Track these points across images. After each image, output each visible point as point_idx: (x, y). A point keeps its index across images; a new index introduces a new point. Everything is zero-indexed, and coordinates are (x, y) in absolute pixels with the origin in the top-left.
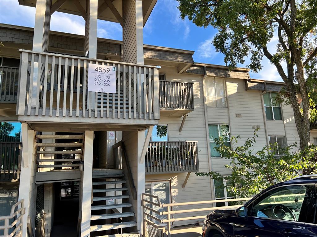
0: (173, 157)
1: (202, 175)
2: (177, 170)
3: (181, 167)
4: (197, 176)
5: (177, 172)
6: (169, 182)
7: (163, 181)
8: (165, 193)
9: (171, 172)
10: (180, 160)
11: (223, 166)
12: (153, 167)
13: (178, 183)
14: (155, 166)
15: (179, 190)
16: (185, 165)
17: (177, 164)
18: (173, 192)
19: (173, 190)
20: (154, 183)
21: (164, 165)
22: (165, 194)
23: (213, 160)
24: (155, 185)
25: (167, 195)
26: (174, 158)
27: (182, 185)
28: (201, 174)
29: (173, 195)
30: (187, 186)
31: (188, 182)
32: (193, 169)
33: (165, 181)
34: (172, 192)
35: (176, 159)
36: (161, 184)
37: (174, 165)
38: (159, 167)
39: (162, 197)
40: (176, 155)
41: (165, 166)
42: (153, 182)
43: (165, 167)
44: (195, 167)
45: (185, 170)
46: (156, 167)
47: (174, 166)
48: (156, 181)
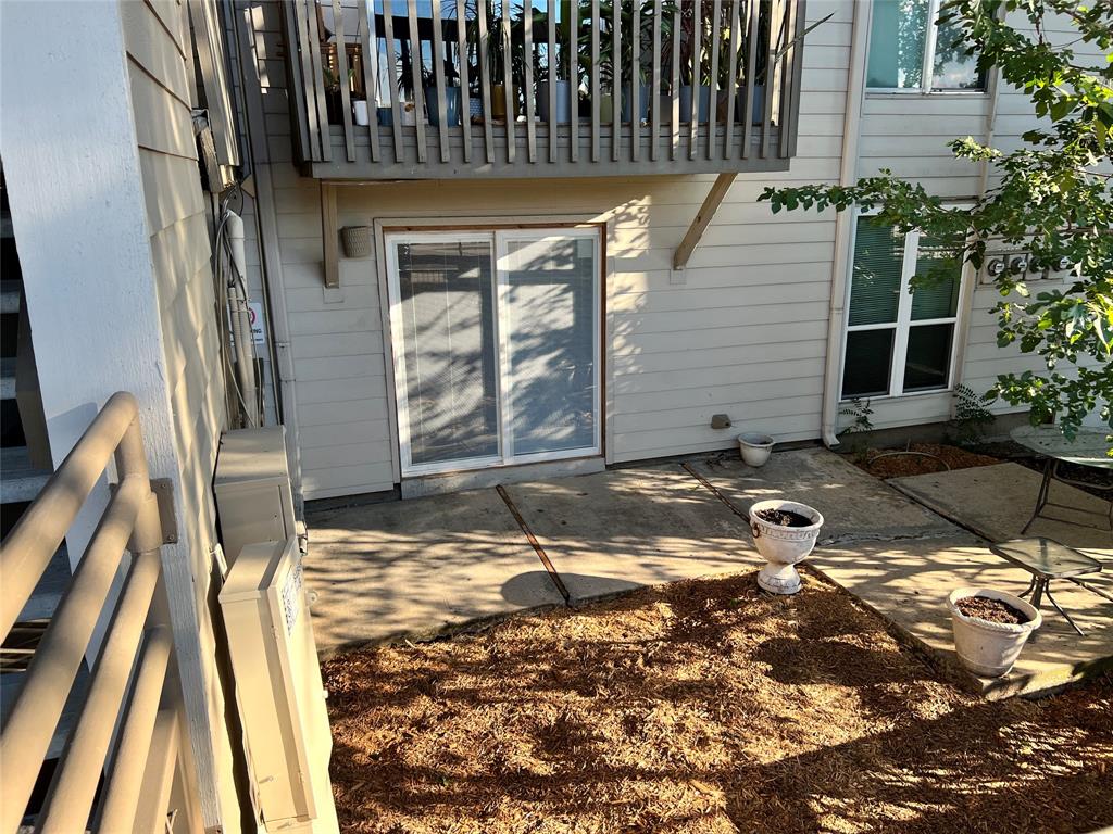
0: (627, 64)
1: (808, 205)
2: (651, 159)
3: (676, 139)
4: (776, 209)
5: (644, 168)
6: (594, 232)
7: (562, 225)
8: (570, 295)
9: (605, 169)
10: (676, 91)
11: (941, 145)
12: (477, 130)
13: (652, 239)
14: (494, 117)
15: (649, 282)
16: (707, 125)
17: (650, 120)
18: (616, 294)
19: (615, 281)
20: (503, 236)
21: (557, 113)
22: (570, 302)
23: (875, 106)
24: (513, 247)
25: (583, 309)
26: (636, 66)
27: (669, 254)
28: (800, 195)
29: (617, 308)
30: (698, 256)
31: (710, 235)
32: (755, 153)
33: (572, 225)
34: (610, 290)
35: (650, 81)
36: (548, 241)
37: (627, 122)
38: (520, 132)
39: (552, 316)
40: (647, 45)
41: (569, 125)
42: (497, 232)
43: (563, 132)
44: (769, 140)
45: (700, 161)
46: (505, 126)
47: (631, 126)
48: (521, 227)
